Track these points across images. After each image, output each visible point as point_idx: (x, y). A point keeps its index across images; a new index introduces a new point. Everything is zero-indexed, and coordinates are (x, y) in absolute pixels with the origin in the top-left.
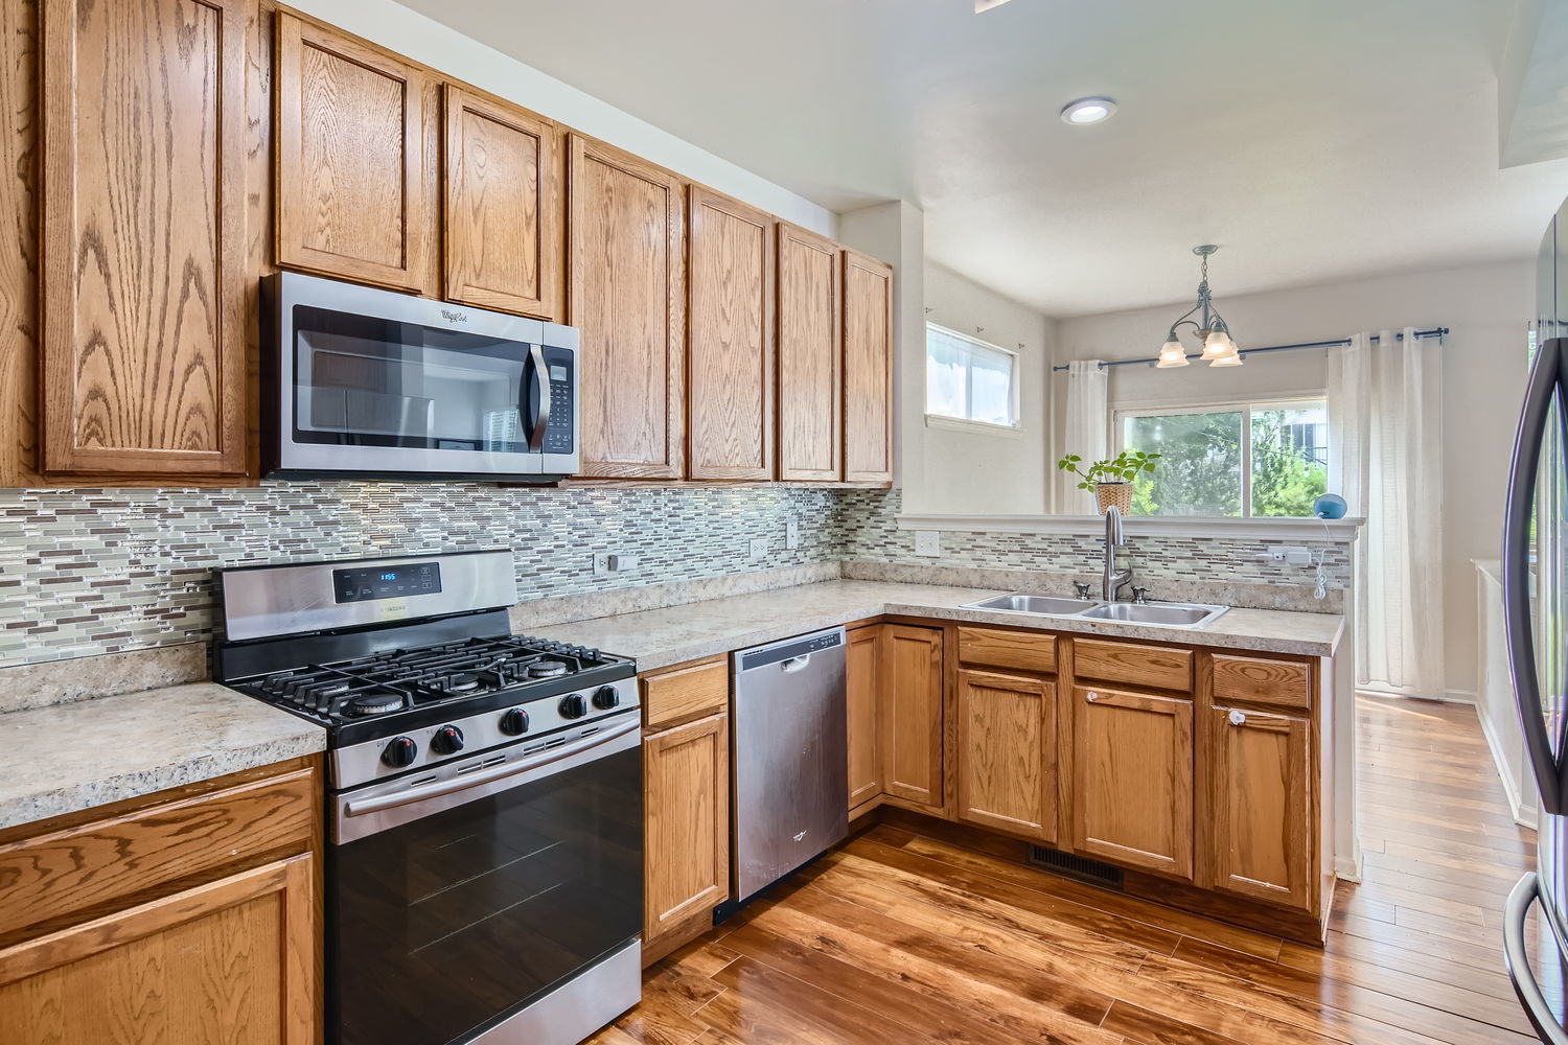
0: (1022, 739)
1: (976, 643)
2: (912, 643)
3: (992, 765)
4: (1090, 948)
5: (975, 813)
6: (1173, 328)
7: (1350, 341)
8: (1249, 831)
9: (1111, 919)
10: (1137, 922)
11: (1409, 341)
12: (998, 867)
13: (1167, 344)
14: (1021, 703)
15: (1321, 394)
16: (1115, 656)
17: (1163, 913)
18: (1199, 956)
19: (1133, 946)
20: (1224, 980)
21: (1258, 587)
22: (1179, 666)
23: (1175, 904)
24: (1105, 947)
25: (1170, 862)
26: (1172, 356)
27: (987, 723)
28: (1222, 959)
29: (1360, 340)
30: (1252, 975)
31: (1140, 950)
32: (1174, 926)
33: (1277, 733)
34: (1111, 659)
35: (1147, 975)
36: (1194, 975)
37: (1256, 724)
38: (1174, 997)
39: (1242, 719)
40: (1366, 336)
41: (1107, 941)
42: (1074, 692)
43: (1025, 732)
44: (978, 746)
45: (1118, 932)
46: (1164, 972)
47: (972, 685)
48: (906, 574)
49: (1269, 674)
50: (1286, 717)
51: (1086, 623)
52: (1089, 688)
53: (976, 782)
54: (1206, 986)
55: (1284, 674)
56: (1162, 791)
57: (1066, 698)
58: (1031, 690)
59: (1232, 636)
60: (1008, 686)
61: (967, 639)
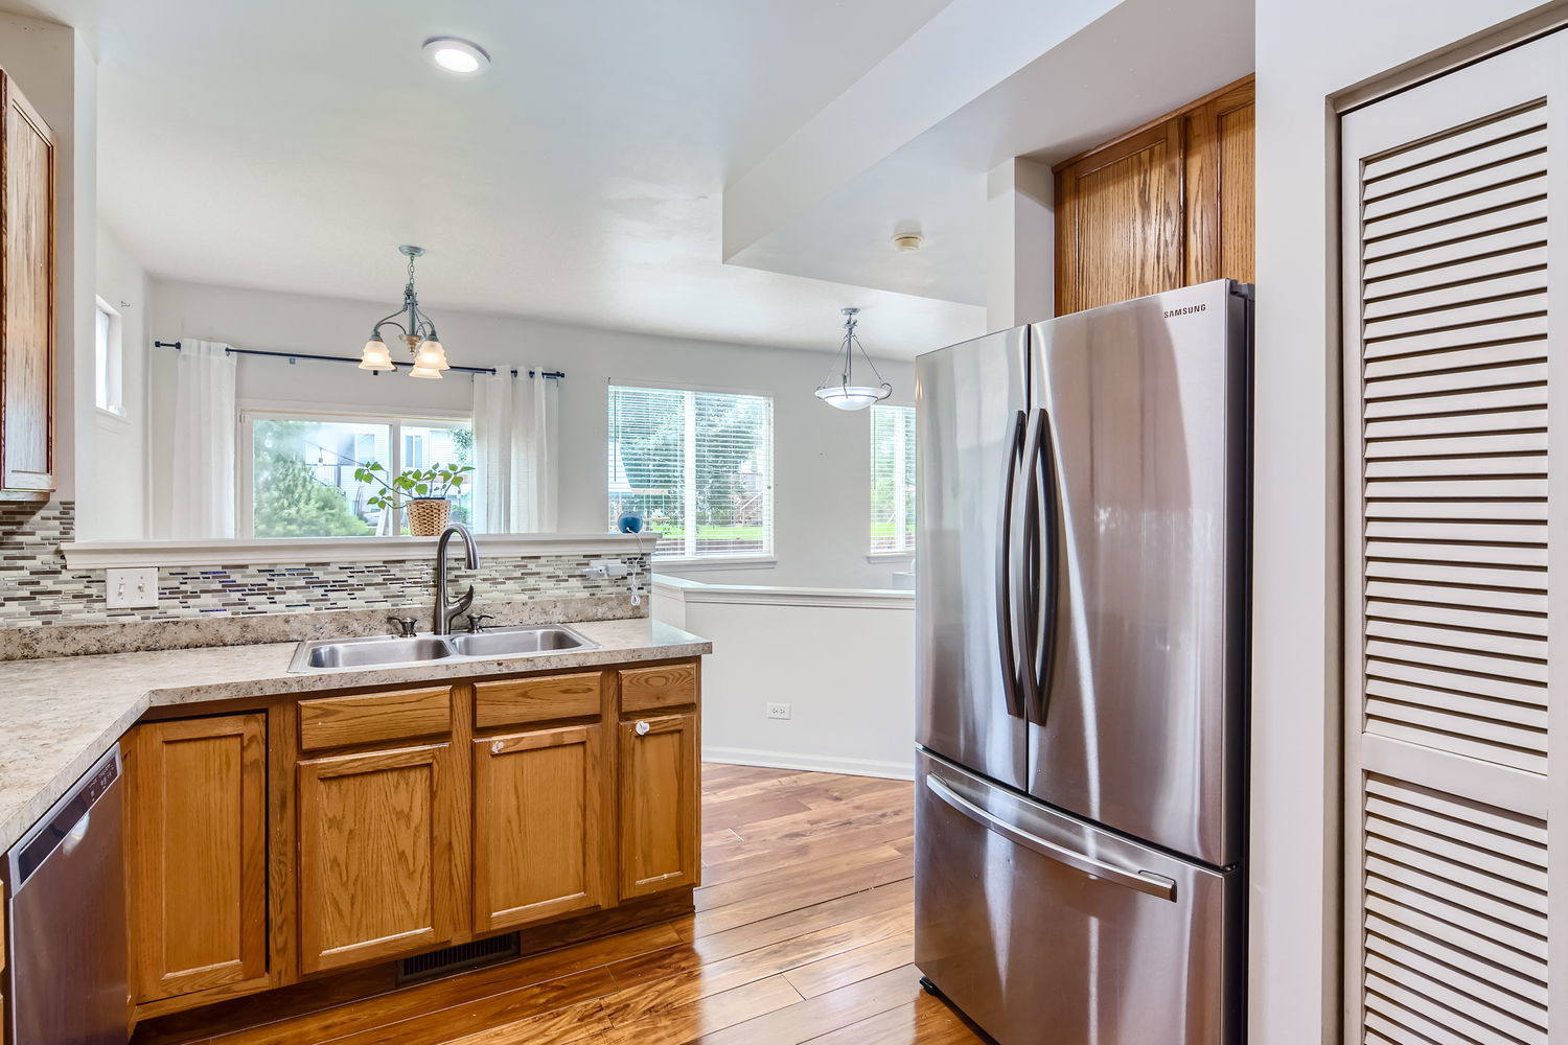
0: (404, 828)
1: (332, 718)
2: (203, 744)
3: (356, 880)
4: (554, 1033)
5: (330, 956)
6: (378, 325)
7: (494, 371)
8: (650, 832)
9: (537, 990)
10: (561, 978)
11: (539, 380)
12: (367, 1012)
13: (372, 343)
14: (402, 782)
15: (467, 416)
16: (525, 695)
17: (570, 954)
18: (632, 976)
19: (583, 1003)
20: (672, 983)
21: (582, 601)
22: (590, 690)
23: (574, 940)
24: (564, 1022)
25: (583, 897)
26: (376, 357)
27: (349, 825)
28: (653, 965)
29: (504, 371)
30: (683, 965)
31: (595, 1001)
32: (592, 960)
33: (672, 732)
34: (520, 699)
35: (622, 1021)
36: (651, 994)
37: (658, 728)
38: (659, 1025)
39: (647, 728)
40: (508, 369)
41: (559, 1015)
42: (473, 748)
43: (409, 817)
44: (335, 861)
45: (556, 999)
46: (629, 1010)
47: (322, 780)
48: (86, 639)
49: (667, 679)
50: (679, 716)
51: (491, 663)
52: (494, 738)
53: (330, 909)
54: (668, 997)
55: (678, 675)
56: (572, 825)
57: (461, 757)
58: (418, 761)
59: (638, 650)
60: (382, 765)
61: (317, 717)
